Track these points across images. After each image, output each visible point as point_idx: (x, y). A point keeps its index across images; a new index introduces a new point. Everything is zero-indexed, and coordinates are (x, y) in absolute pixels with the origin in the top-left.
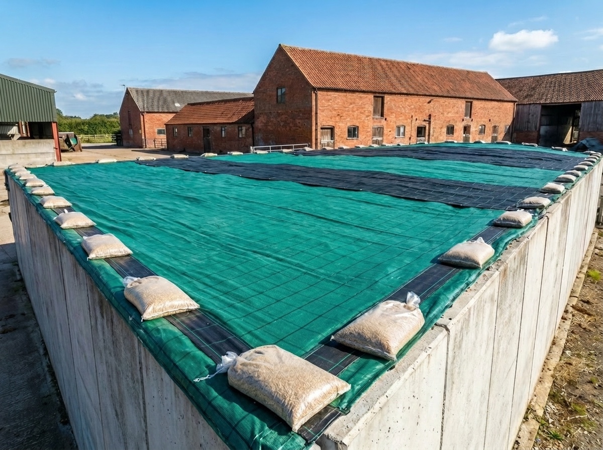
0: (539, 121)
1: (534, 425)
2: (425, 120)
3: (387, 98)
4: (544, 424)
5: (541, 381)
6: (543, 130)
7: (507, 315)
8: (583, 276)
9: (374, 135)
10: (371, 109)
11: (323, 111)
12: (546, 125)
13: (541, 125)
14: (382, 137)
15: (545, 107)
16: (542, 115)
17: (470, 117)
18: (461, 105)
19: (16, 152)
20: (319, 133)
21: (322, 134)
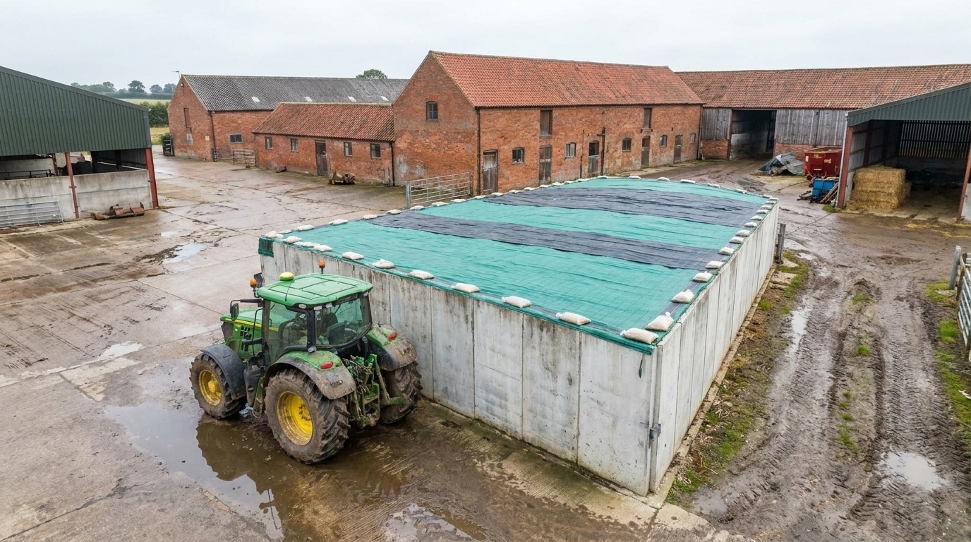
0: (729, 129)
1: (716, 388)
2: (598, 135)
3: (556, 113)
4: (721, 387)
5: (721, 369)
6: (735, 138)
7: (700, 323)
8: (756, 305)
9: (541, 157)
10: (538, 127)
11: (486, 133)
12: (738, 133)
13: (731, 133)
14: (551, 158)
15: (736, 112)
16: (732, 122)
17: (650, 127)
18: (640, 114)
19: (103, 189)
20: (482, 159)
21: (486, 159)
